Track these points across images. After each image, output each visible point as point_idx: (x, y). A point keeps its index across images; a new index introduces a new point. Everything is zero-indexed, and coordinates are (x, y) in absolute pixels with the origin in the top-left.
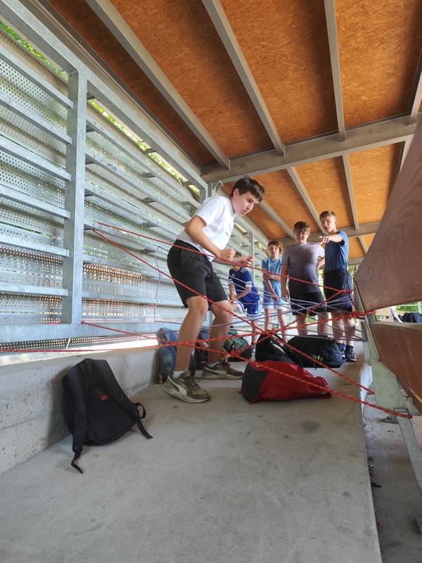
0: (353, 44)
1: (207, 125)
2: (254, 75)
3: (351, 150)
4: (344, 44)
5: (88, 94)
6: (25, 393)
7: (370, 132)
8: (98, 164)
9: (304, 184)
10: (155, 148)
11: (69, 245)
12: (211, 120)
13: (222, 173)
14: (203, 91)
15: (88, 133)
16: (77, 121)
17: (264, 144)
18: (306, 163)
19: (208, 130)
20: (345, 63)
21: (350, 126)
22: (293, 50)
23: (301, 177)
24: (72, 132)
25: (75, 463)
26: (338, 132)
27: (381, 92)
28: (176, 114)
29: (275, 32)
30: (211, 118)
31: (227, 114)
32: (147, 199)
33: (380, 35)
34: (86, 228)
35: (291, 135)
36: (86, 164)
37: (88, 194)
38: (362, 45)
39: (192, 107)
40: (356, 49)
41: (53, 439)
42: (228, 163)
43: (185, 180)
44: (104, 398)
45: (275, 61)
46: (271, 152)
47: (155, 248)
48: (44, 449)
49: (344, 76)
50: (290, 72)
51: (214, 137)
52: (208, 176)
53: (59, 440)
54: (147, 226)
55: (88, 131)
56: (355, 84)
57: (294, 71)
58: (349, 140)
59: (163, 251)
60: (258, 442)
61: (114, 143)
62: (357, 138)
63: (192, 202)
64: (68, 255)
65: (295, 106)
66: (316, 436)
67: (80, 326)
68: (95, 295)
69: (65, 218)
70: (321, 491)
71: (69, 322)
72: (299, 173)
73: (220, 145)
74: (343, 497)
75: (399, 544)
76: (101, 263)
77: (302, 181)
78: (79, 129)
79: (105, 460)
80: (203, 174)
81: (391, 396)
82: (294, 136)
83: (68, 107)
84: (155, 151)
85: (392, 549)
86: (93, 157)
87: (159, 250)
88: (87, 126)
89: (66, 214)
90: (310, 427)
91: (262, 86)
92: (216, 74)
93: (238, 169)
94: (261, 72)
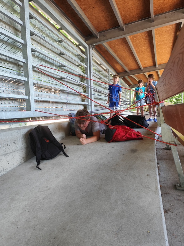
1: (87, 15)
3: (156, 27)
6: (14, 140)
7: (166, 17)
8: (36, 35)
9: (133, 45)
10: (63, 27)
11: (26, 75)
12: (89, 12)
13: (95, 40)
15: (31, 20)
16: (25, 13)
17: (115, 25)
18: (134, 34)
19: (88, 17)
21: (156, 14)
23: (132, 42)
24: (23, 19)
25: (38, 166)
26: (150, 17)
28: (72, 9)
30: (89, 11)
31: (97, 9)
32: (60, 53)
34: (34, 67)
35: (128, 20)
36: (31, 35)
37: (33, 51)
39: (80, 5)
41: (28, 158)
42: (98, 35)
43: (78, 44)
44: (48, 141)
46: (118, 29)
47: (65, 77)
48: (25, 162)
51: (91, 21)
52: (89, 42)
53: (31, 158)
54: (62, 66)
55: (30, 18)
58: (155, 22)
59: (69, 78)
60: (112, 157)
61: (43, 25)
62: (160, 21)
63: (81, 55)
64: (26, 80)
65: (130, 4)
66: (136, 154)
67: (35, 112)
68: (40, 99)
69: (23, 63)
70: (138, 174)
71: (30, 110)
72: (131, 39)
73: (94, 25)
74: (147, 176)
75: (168, 193)
76: (42, 84)
77: (133, 43)
78: (26, 18)
79: (50, 165)
80: (86, 40)
81: (169, 137)
82: (129, 20)
83: (20, 6)
84: (63, 29)
85: (166, 195)
86: (34, 32)
87: (67, 78)
88: (30, 16)
89: (24, 60)
90: (134, 151)
93: (102, 38)
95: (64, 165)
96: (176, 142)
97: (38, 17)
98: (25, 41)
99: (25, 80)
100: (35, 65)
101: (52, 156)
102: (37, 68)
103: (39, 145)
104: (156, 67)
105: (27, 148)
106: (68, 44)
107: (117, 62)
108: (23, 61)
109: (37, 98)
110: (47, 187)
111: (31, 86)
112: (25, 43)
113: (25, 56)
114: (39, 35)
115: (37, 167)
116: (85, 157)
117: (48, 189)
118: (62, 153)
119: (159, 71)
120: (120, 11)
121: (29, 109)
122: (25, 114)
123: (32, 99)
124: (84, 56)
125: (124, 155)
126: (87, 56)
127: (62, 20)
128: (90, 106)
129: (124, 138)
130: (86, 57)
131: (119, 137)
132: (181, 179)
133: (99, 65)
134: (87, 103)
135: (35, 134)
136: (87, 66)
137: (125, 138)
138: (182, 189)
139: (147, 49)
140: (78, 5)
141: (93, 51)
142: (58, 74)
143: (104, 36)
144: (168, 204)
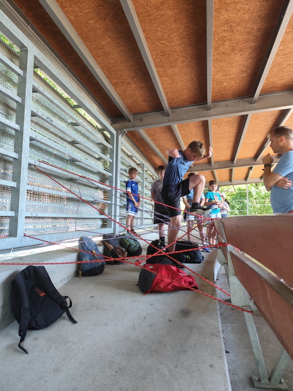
0: (222, 49)
1: (118, 91)
2: (154, 62)
3: (214, 117)
4: (216, 49)
5: (34, 64)
7: (227, 106)
8: (40, 117)
9: (181, 134)
10: (81, 105)
11: (17, 178)
12: (122, 88)
13: (127, 124)
14: (118, 68)
15: (34, 94)
16: (25, 85)
17: (157, 107)
19: (119, 94)
20: (216, 61)
21: (214, 101)
22: (182, 49)
23: (179, 130)
24: (22, 94)
25: (21, 345)
26: (207, 104)
27: (237, 81)
28: (97, 82)
29: (171, 36)
31: (133, 85)
32: (74, 141)
33: (240, 46)
35: (176, 103)
36: (31, 117)
38: (228, 50)
39: (109, 78)
40: (223, 53)
42: (131, 117)
43: (100, 126)
44: (42, 294)
45: (169, 54)
46: (161, 113)
49: (214, 69)
50: (179, 63)
51: (122, 99)
52: (117, 125)
54: (73, 161)
55: (33, 92)
56: (220, 75)
57: (182, 62)
58: (213, 110)
59: (84, 180)
60: (151, 325)
62: (219, 109)
63: (104, 144)
64: (16, 186)
65: (180, 84)
66: (189, 320)
67: (24, 238)
68: (34, 215)
69: (14, 159)
70: (195, 364)
71: (15, 236)
72: (178, 128)
73: (126, 105)
74: (210, 368)
77: (180, 132)
78: (27, 92)
79: (44, 342)
80: (113, 123)
81: (241, 298)
82: (178, 104)
83: (19, 75)
84: (81, 108)
86: (36, 112)
87: (81, 179)
88: (33, 89)
89: (15, 155)
90: (185, 313)
91: (159, 70)
92: (128, 58)
93: (137, 123)
94: (159, 60)
96: (252, 308)
97: (45, 91)
98: (22, 126)
99: (13, 186)
100: (32, 162)
101: (47, 323)
102: (35, 166)
103: (26, 304)
104: (211, 165)
106: (86, 129)
107: (156, 155)
108: (14, 157)
109: (29, 214)
111: (22, 195)
112: (22, 129)
113: (18, 148)
114: (43, 117)
115: (19, 346)
116: (106, 325)
118: (65, 315)
119: (215, 171)
120: (165, 92)
121: (13, 233)
122: (6, 243)
123: (21, 216)
124: (109, 146)
125: (170, 321)
126: (113, 145)
128: (113, 222)
129: (170, 287)
130: (111, 147)
131: (162, 286)
132: (260, 369)
133: (130, 157)
135: (21, 282)
136: (113, 161)
137: (172, 287)
138: (262, 386)
140: (106, 78)
141: (122, 138)
143: (141, 120)
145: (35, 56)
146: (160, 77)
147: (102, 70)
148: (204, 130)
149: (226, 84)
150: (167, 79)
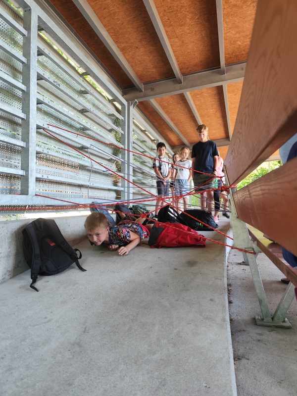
0: (232, 1)
1: (127, 57)
2: (162, 20)
3: (229, 81)
5: (38, 26)
8: (47, 80)
9: (196, 105)
10: (89, 72)
11: (26, 138)
12: (131, 53)
13: (138, 94)
14: (125, 30)
15: (40, 57)
16: (30, 46)
17: (168, 74)
18: (196, 90)
19: (128, 61)
20: (226, 16)
21: (228, 64)
22: (189, 4)
23: (194, 100)
24: (27, 54)
25: (33, 285)
26: (220, 68)
28: (105, 47)
31: (142, 50)
32: (83, 110)
34: (38, 127)
35: (187, 68)
36: (38, 80)
37: (39, 102)
39: (116, 42)
40: (235, 5)
41: (16, 271)
42: (142, 87)
43: (110, 98)
45: (177, 10)
46: (173, 81)
47: (88, 146)
48: (11, 278)
49: (226, 25)
50: (188, 20)
51: (132, 66)
52: (128, 96)
53: (21, 273)
54: (84, 129)
55: (39, 55)
56: (233, 32)
57: (190, 19)
58: (227, 74)
59: (95, 148)
60: (157, 272)
61: (58, 66)
62: (234, 73)
63: (115, 114)
64: (25, 146)
65: (190, 46)
66: (195, 269)
67: (35, 197)
68: (45, 177)
69: (22, 119)
71: (27, 194)
72: (192, 97)
73: (136, 73)
74: (210, 302)
75: (244, 330)
76: (49, 153)
77: (194, 103)
78: (32, 53)
79: (53, 284)
80: (124, 94)
81: (244, 240)
82: (190, 69)
83: (24, 35)
84: (89, 75)
85: (239, 333)
86: (43, 75)
87: (92, 147)
88: (38, 51)
89: (23, 116)
90: (191, 264)
91: (168, 29)
92: (134, 18)
93: (149, 92)
94: (167, 18)
95: (77, 284)
96: (255, 250)
97: (51, 54)
98: (28, 87)
99: (22, 146)
100: (41, 124)
102: (44, 129)
103: (37, 251)
104: (229, 140)
105: (17, 254)
106: (96, 98)
107: (171, 130)
109: (39, 176)
110: (46, 318)
111: (32, 155)
112: (28, 89)
113: (26, 109)
114: (50, 80)
116: (114, 272)
117: (48, 322)
118: (74, 264)
120: (175, 56)
122: (18, 199)
123: (31, 176)
124: (121, 117)
126: (124, 116)
127: (89, 61)
128: (126, 194)
129: (174, 242)
130: (123, 118)
132: (263, 309)
133: (143, 132)
134: (122, 189)
135: (32, 232)
136: (125, 133)
139: (216, 112)
141: (134, 110)
142: (77, 140)
143: (152, 89)
144: (242, 347)
145: (39, 17)
146: (169, 38)
147: (109, 33)
148: (220, 99)
149: (240, 44)
150: (177, 40)
